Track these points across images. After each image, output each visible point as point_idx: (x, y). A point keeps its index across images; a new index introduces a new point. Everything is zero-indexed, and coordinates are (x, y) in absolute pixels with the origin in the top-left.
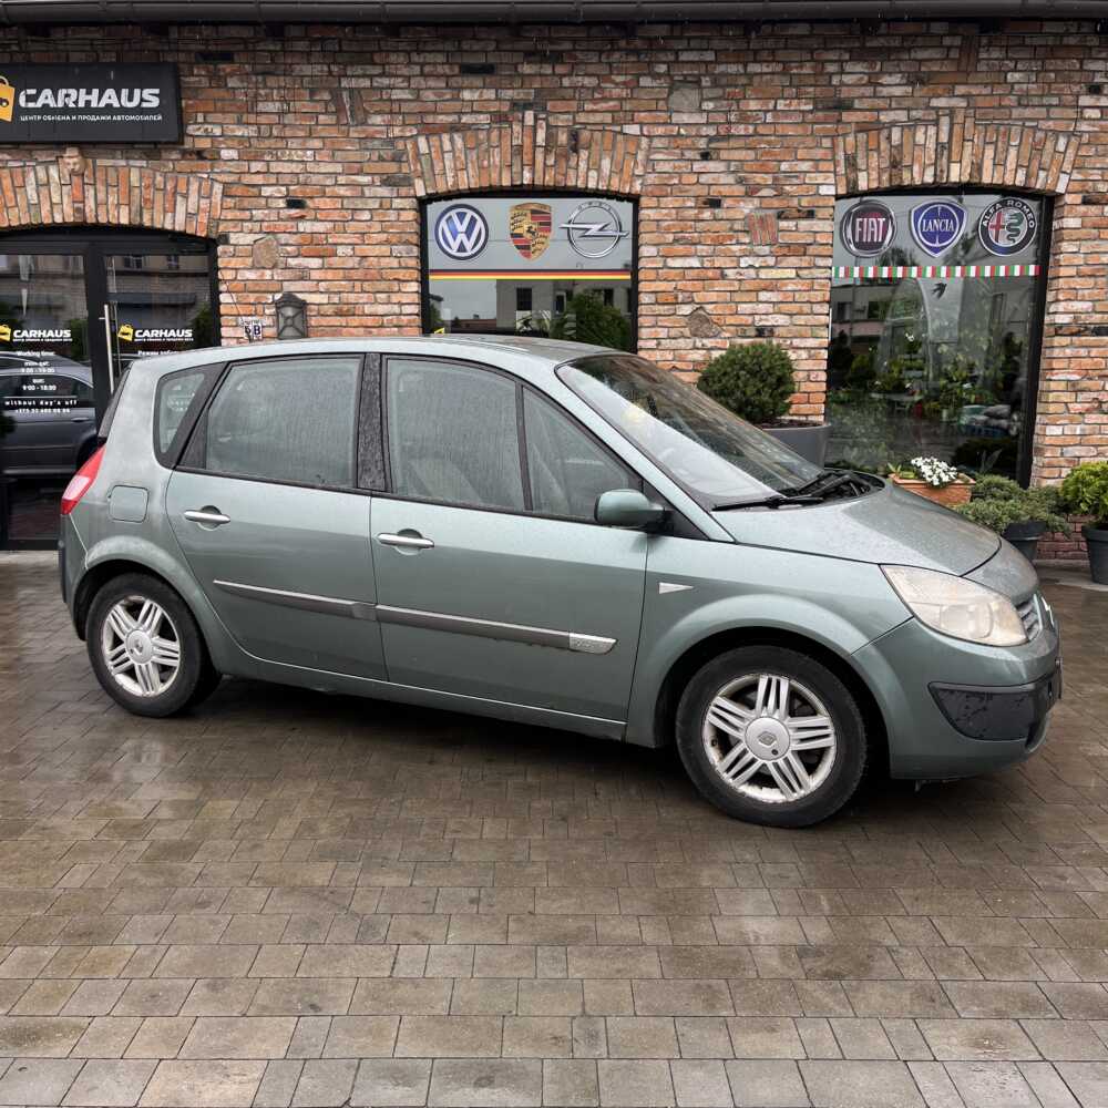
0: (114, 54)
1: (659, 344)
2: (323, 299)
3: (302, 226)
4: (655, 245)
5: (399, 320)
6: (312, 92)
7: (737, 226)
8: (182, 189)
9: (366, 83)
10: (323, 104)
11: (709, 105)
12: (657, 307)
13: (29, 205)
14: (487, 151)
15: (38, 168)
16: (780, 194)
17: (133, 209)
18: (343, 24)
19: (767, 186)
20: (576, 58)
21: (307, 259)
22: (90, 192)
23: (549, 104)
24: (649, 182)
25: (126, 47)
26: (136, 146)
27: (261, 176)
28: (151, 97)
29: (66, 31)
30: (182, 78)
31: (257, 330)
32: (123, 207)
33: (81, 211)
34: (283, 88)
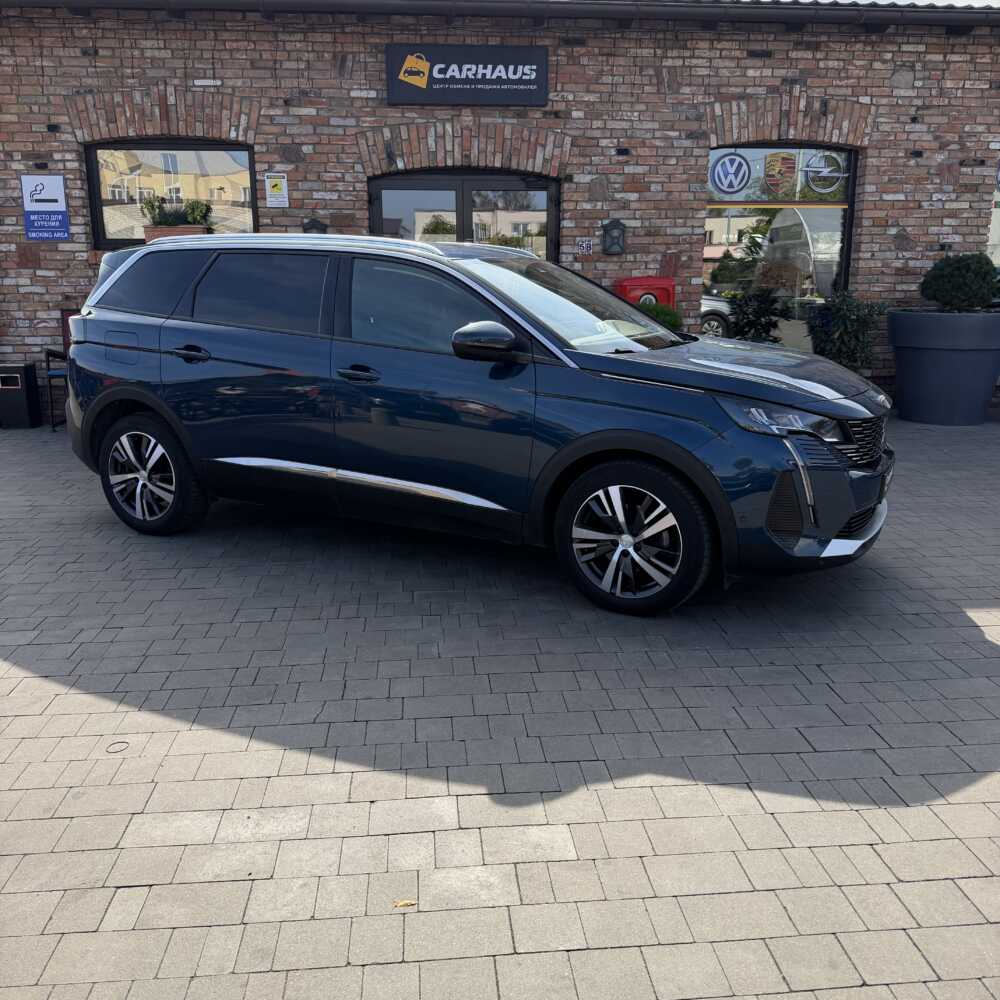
0: (498, 39)
1: (873, 255)
2: (637, 223)
3: (628, 169)
4: (873, 184)
5: (691, 239)
6: (641, 70)
7: (932, 171)
8: (542, 140)
9: (679, 62)
10: (648, 78)
11: (919, 84)
12: (872, 229)
13: (429, 153)
14: (763, 114)
15: (437, 124)
16: (963, 148)
17: (505, 156)
18: (668, 20)
19: (955, 143)
20: (828, 46)
21: (630, 194)
22: (475, 143)
23: (809, 81)
24: (874, 138)
25: (508, 34)
26: (511, 108)
27: (599, 131)
28: (528, 72)
30: (550, 58)
31: (588, 247)
32: (498, 154)
33: (468, 157)
34: (620, 65)
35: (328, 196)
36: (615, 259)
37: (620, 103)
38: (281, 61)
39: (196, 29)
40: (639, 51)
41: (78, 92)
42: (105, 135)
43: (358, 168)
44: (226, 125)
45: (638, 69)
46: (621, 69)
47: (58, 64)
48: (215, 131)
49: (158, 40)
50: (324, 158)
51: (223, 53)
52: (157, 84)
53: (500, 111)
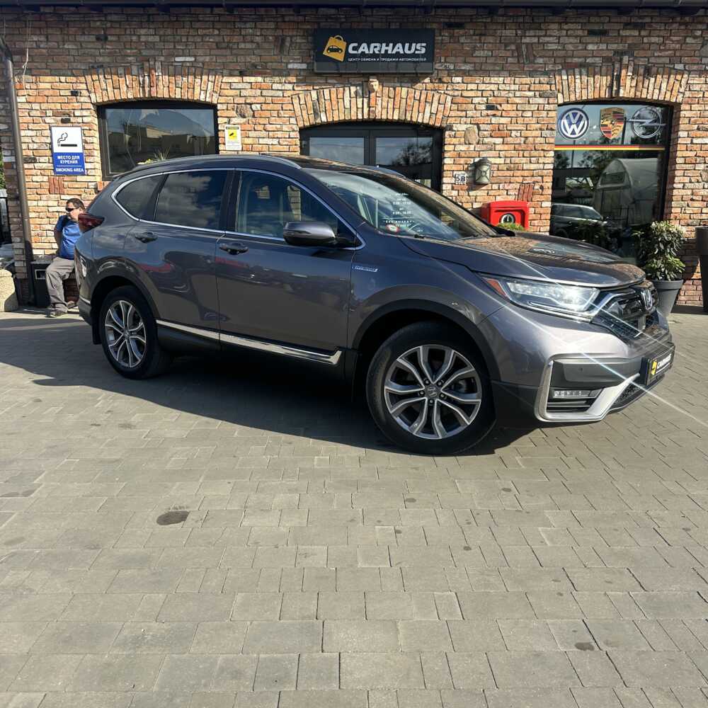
0: (398, 24)
1: (684, 186)
2: (501, 161)
3: (494, 120)
4: (685, 131)
5: (542, 173)
6: (506, 46)
8: (429, 99)
9: (535, 40)
10: (510, 52)
12: (685, 165)
13: (345, 108)
14: (599, 78)
15: (351, 88)
17: (401, 110)
18: (526, 7)
20: (651, 26)
21: (496, 139)
22: (379, 102)
23: (636, 53)
24: (687, 96)
25: (405, 20)
26: (406, 75)
27: (473, 92)
28: (420, 48)
29: (372, 12)
30: (436, 38)
31: (463, 179)
32: (396, 110)
33: (374, 112)
34: (490, 43)
35: (270, 141)
36: (484, 188)
37: (489, 71)
38: (238, 43)
39: (177, 21)
40: (504, 31)
41: (93, 67)
42: (112, 98)
43: (293, 120)
44: (197, 90)
45: (503, 45)
46: (490, 45)
47: (79, 47)
48: (189, 94)
49: (149, 28)
50: (268, 114)
51: (196, 38)
52: (148, 61)
53: (398, 78)
